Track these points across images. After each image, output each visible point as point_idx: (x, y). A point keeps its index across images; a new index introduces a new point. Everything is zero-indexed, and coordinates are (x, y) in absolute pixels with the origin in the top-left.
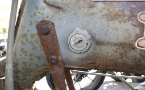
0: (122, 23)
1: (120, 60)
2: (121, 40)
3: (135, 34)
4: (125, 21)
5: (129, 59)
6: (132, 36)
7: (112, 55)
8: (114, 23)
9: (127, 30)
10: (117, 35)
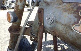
0: (69, 14)
1: (65, 35)
2: (66, 23)
3: (74, 21)
4: (71, 13)
5: (69, 36)
6: (72, 22)
7: (61, 31)
8: (65, 13)
9: (70, 18)
10: (65, 20)
